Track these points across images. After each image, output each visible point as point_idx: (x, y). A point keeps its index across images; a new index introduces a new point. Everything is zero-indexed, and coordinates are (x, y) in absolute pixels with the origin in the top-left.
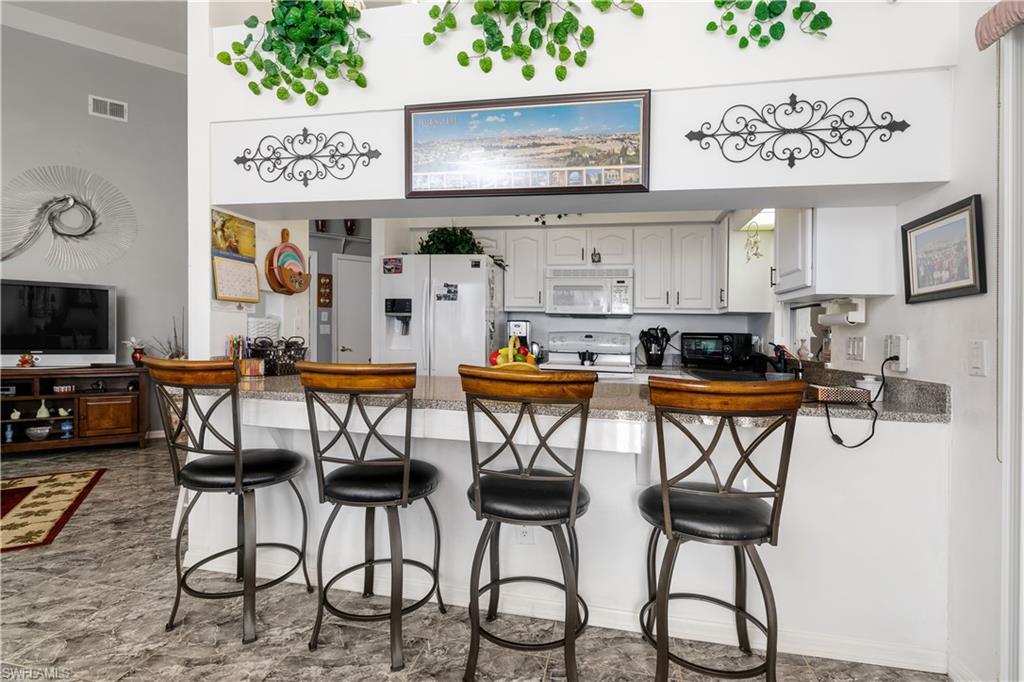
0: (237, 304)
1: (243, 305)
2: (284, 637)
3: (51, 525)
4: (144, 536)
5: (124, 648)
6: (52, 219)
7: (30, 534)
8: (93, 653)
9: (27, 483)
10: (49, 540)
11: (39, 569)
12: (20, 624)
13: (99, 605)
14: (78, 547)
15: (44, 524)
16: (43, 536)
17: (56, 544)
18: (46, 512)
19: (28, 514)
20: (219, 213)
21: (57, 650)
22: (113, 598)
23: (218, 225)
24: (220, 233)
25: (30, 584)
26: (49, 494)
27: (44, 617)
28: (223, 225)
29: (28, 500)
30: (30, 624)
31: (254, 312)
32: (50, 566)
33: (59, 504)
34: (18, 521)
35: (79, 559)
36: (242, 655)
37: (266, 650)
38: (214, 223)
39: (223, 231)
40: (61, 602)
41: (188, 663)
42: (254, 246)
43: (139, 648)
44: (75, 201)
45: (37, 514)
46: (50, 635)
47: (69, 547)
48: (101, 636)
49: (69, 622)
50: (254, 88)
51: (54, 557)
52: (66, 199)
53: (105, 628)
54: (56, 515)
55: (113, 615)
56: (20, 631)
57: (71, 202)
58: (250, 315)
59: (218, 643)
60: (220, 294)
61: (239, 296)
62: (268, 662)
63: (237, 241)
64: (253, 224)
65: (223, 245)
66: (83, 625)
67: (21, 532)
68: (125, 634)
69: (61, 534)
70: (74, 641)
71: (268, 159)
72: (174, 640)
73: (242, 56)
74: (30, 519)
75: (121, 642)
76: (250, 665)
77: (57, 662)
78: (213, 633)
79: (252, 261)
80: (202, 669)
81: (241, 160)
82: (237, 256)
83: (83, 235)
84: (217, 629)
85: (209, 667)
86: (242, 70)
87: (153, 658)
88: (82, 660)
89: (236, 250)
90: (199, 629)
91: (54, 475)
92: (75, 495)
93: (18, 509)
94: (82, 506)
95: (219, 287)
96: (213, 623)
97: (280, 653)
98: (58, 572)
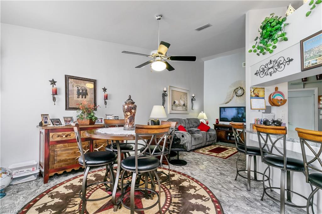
0: (258, 110)
1: (260, 110)
2: (257, 194)
3: (228, 156)
4: (242, 164)
5: (227, 179)
6: (236, 93)
7: (224, 156)
8: (223, 177)
9: (228, 148)
10: (226, 158)
11: (223, 162)
12: (216, 168)
13: (227, 171)
14: (230, 161)
15: (227, 155)
16: (226, 157)
17: (227, 159)
18: (228, 153)
19: (226, 153)
20: (252, 88)
21: (219, 174)
22: (230, 171)
23: (252, 91)
24: (253, 93)
25: (220, 163)
26: (230, 151)
27: (219, 169)
28: (254, 91)
29: (227, 151)
30: (217, 169)
31: (264, 112)
32: (224, 162)
33: (231, 153)
34: (224, 153)
35: (229, 163)
36: (245, 192)
37: (251, 194)
38: (251, 91)
39: (254, 92)
40: (223, 168)
41: (235, 187)
42: (264, 94)
43: (229, 180)
44: (240, 88)
45: (227, 153)
46: (219, 171)
47: (229, 160)
48: (225, 175)
49: (222, 171)
50: (258, 54)
51: (226, 161)
52: (238, 88)
53: (226, 175)
54: (229, 155)
55: (229, 173)
56: (216, 169)
57: (239, 88)
58: (263, 113)
59: (242, 187)
60: (252, 108)
61: (259, 108)
62: (249, 196)
63: (258, 94)
64: (264, 88)
65: (254, 95)
66: (224, 172)
67: (223, 155)
68: (228, 177)
69: (229, 158)
70: (221, 174)
71: (262, 71)
72: (235, 182)
73: (255, 48)
74: (226, 154)
75: (227, 178)
76: (246, 194)
77: (218, 175)
78: (243, 185)
79: (264, 98)
80: (237, 189)
81: (256, 74)
82: (258, 97)
83: (241, 95)
84: (244, 185)
85: (238, 189)
86: (255, 51)
87: (230, 183)
88: (220, 177)
89: (258, 96)
90: (240, 183)
91: (233, 147)
92: (234, 152)
93: (225, 152)
94: (235, 155)
95: (252, 106)
96: (244, 184)
97: (254, 196)
98: (225, 163)
